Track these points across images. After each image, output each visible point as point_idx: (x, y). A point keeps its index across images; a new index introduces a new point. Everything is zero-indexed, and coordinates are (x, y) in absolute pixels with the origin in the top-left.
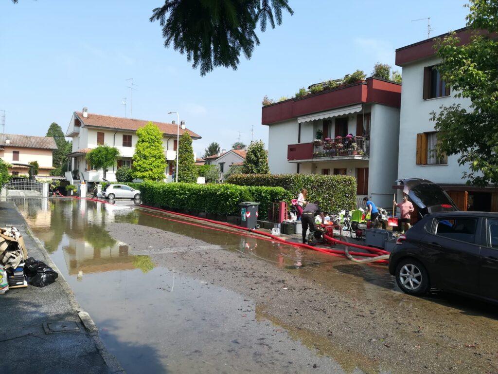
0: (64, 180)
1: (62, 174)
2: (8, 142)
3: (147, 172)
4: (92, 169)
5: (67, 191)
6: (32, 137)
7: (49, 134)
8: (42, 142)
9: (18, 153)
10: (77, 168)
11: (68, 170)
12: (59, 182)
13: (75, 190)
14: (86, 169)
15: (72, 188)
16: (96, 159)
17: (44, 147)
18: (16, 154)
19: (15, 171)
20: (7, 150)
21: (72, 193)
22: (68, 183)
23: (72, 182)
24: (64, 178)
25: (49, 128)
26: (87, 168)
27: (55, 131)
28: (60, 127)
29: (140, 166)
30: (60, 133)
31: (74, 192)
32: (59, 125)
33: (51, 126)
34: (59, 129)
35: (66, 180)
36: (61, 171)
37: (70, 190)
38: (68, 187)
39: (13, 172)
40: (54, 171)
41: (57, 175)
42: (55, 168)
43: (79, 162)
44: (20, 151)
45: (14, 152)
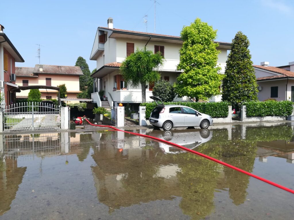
0: (90, 102)
1: (89, 97)
2: (41, 70)
3: (201, 87)
4: (122, 88)
5: (94, 115)
6: (62, 66)
7: (77, 65)
8: (71, 70)
9: (50, 79)
10: (103, 89)
11: (94, 91)
12: (86, 104)
13: (106, 115)
14: (114, 88)
15: (101, 111)
16: (135, 69)
17: (72, 73)
18: (48, 80)
19: (49, 96)
20: (40, 77)
21: (101, 118)
22: (96, 105)
23: (100, 104)
24: (91, 100)
25: (77, 61)
26: (116, 87)
27: (81, 62)
28: (85, 60)
29: (191, 77)
30: (85, 64)
31: (104, 117)
32: (84, 58)
33: (78, 59)
34: (84, 62)
35: (93, 102)
36: (87, 94)
37: (99, 114)
38: (96, 110)
39: (47, 97)
40: (81, 94)
41: (84, 98)
42: (81, 92)
43: (105, 82)
44: (52, 78)
45: (47, 79)
